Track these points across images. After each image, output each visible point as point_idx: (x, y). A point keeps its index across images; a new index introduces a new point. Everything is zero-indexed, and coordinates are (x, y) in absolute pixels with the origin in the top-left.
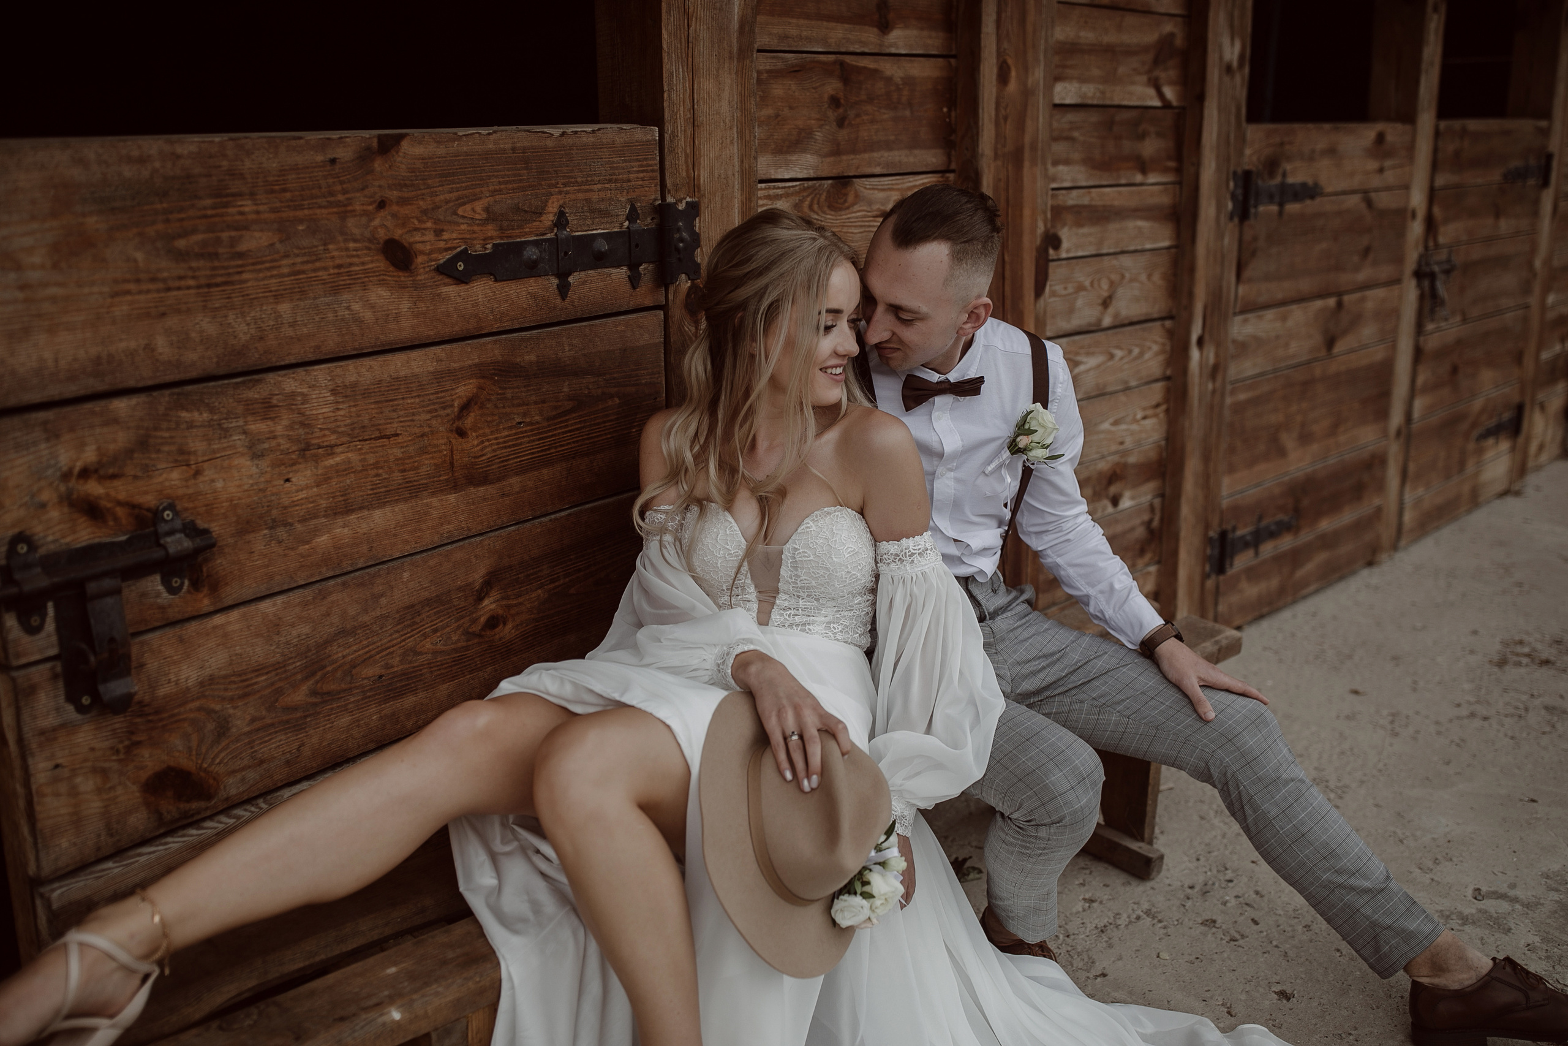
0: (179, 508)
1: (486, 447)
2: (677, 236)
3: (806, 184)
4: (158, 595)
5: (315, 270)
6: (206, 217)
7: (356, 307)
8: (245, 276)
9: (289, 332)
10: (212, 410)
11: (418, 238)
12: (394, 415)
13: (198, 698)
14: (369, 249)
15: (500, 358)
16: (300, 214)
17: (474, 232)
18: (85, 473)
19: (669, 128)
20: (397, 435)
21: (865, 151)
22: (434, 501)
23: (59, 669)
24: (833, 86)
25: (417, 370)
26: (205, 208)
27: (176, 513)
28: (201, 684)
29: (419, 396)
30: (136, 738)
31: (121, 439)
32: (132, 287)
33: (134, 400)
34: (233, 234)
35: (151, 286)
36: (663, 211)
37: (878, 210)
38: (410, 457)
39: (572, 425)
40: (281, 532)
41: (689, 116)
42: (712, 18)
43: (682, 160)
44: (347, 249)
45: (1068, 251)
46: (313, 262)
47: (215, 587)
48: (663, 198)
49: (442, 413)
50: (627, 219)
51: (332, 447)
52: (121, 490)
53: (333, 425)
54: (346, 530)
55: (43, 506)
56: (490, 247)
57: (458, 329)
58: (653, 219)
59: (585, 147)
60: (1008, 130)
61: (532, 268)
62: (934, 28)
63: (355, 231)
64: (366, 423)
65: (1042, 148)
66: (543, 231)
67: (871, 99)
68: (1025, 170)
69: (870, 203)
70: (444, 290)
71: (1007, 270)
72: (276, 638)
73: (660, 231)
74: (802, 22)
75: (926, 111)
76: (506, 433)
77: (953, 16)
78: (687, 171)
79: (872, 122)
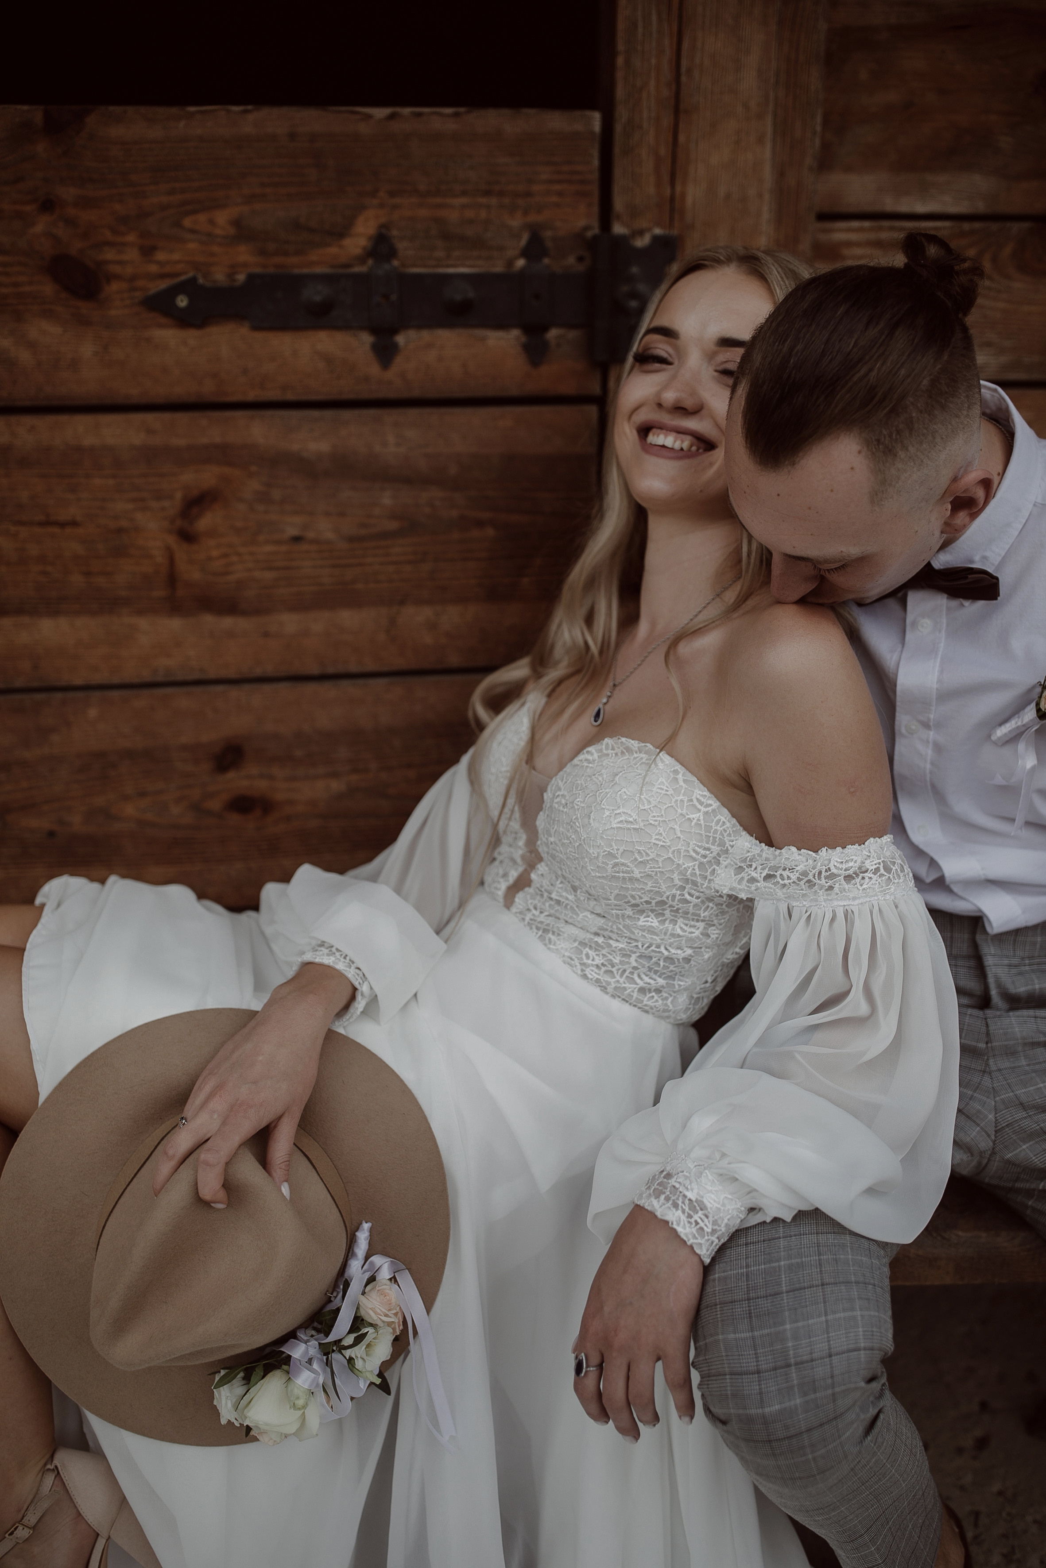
1: (233, 563)
2: (625, 288)
3: (966, 226)
12: (71, 496)
14: (26, 265)
17: (212, 255)
19: (622, 114)
20: (75, 524)
22: (143, 623)
25: (112, 442)
29: (113, 476)
36: (607, 252)
38: (97, 557)
39: (398, 554)
41: (667, 94)
43: (649, 166)
48: (606, 226)
49: (153, 504)
50: (525, 253)
56: (241, 277)
57: (182, 390)
58: (580, 259)
59: (436, 137)
61: (320, 314)
63: (4, 239)
64: (25, 501)
66: (344, 260)
70: (157, 333)
73: (590, 279)
76: (270, 548)
78: (659, 185)
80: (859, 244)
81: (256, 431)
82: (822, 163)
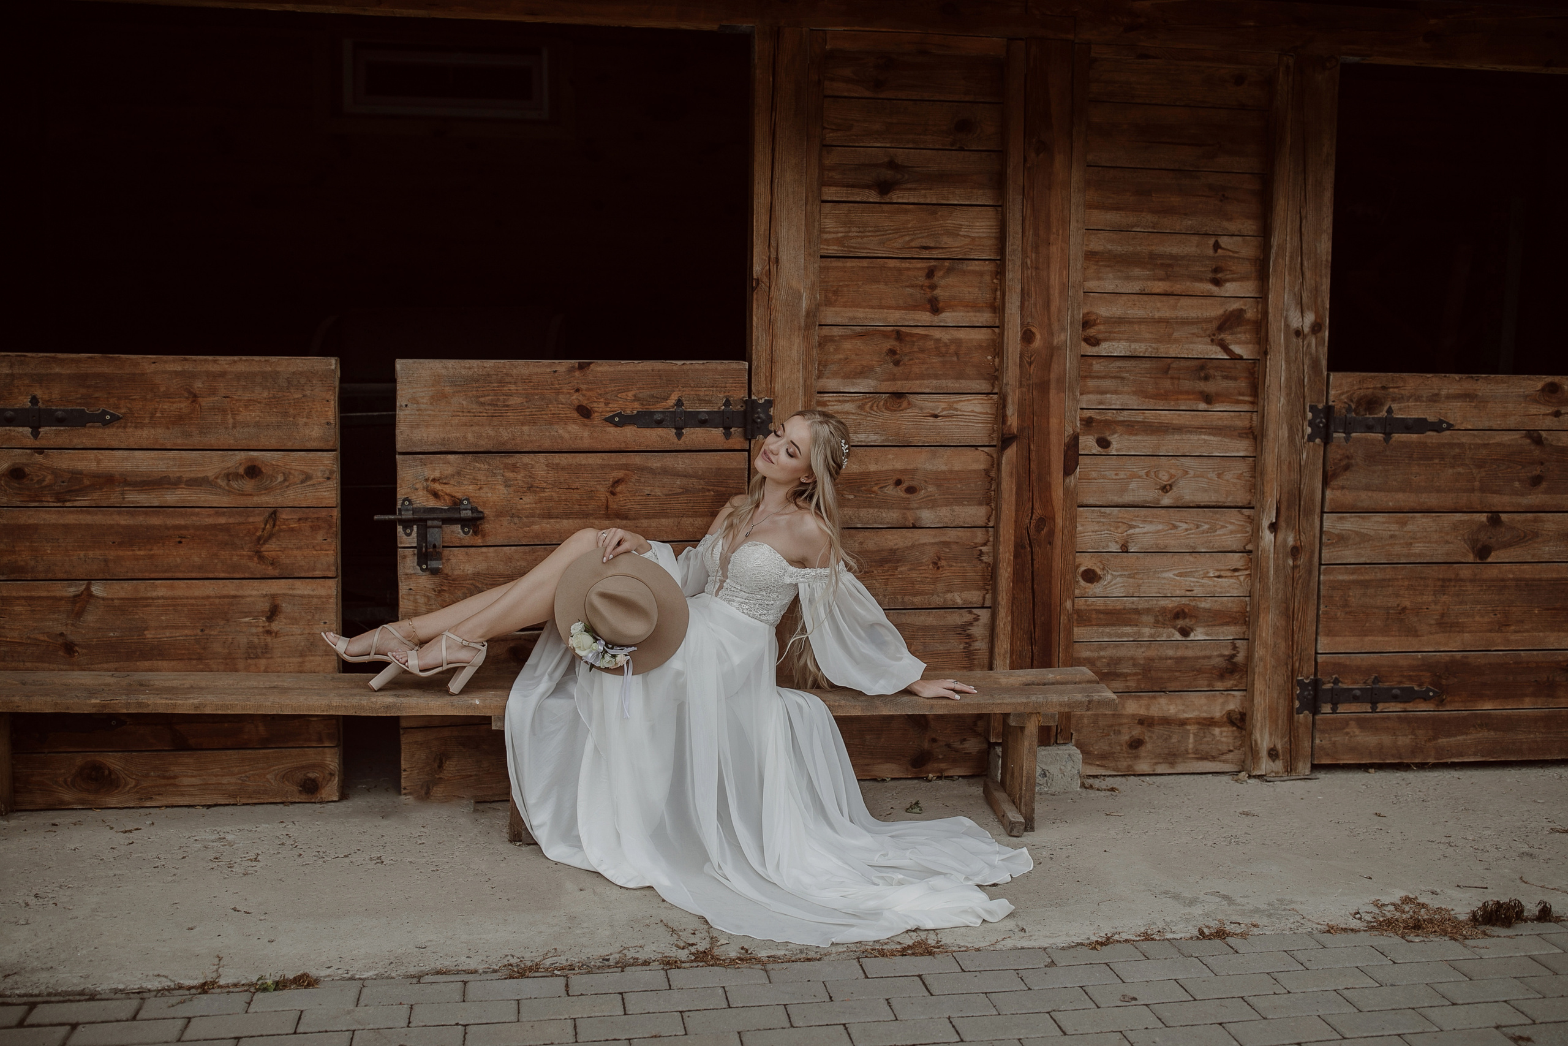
0: (471, 501)
1: (627, 502)
2: (756, 416)
3: (867, 395)
4: (459, 533)
5: (541, 415)
6: (494, 390)
7: (560, 431)
8: (508, 414)
9: (527, 438)
10: (489, 465)
12: (577, 480)
13: (471, 580)
14: (569, 408)
15: (639, 463)
17: (627, 405)
18: (434, 480)
19: (754, 363)
20: (578, 489)
21: (917, 379)
23: (416, 552)
24: (890, 343)
25: (590, 462)
26: (494, 387)
28: (474, 574)
29: (591, 474)
30: (443, 588)
31: (450, 470)
32: (460, 414)
33: (457, 456)
34: (505, 397)
35: (468, 414)
36: (750, 405)
37: (928, 413)
38: (584, 500)
39: (682, 500)
40: (516, 520)
41: (769, 357)
42: (787, 310)
43: (763, 379)
44: (558, 407)
45: (1117, 450)
46: (541, 411)
47: (484, 536)
48: (750, 396)
49: (603, 483)
50: (724, 405)
51: (544, 488)
52: (448, 489)
53: (545, 480)
54: (548, 525)
55: (417, 489)
56: (635, 412)
57: (614, 447)
58: (742, 406)
59: (697, 370)
60: (1034, 370)
61: (659, 424)
62: (979, 311)
63: (563, 400)
64: (562, 481)
65: (1069, 383)
66: (667, 407)
67: (922, 351)
68: (1051, 395)
69: (921, 409)
70: (608, 429)
71: (1033, 455)
72: (509, 564)
73: (745, 412)
74: (867, 310)
75: (971, 358)
76: (640, 498)
77: (996, 304)
78: (766, 384)
79: (923, 363)
80: (833, 401)
81: (637, 459)
82: (819, 377)
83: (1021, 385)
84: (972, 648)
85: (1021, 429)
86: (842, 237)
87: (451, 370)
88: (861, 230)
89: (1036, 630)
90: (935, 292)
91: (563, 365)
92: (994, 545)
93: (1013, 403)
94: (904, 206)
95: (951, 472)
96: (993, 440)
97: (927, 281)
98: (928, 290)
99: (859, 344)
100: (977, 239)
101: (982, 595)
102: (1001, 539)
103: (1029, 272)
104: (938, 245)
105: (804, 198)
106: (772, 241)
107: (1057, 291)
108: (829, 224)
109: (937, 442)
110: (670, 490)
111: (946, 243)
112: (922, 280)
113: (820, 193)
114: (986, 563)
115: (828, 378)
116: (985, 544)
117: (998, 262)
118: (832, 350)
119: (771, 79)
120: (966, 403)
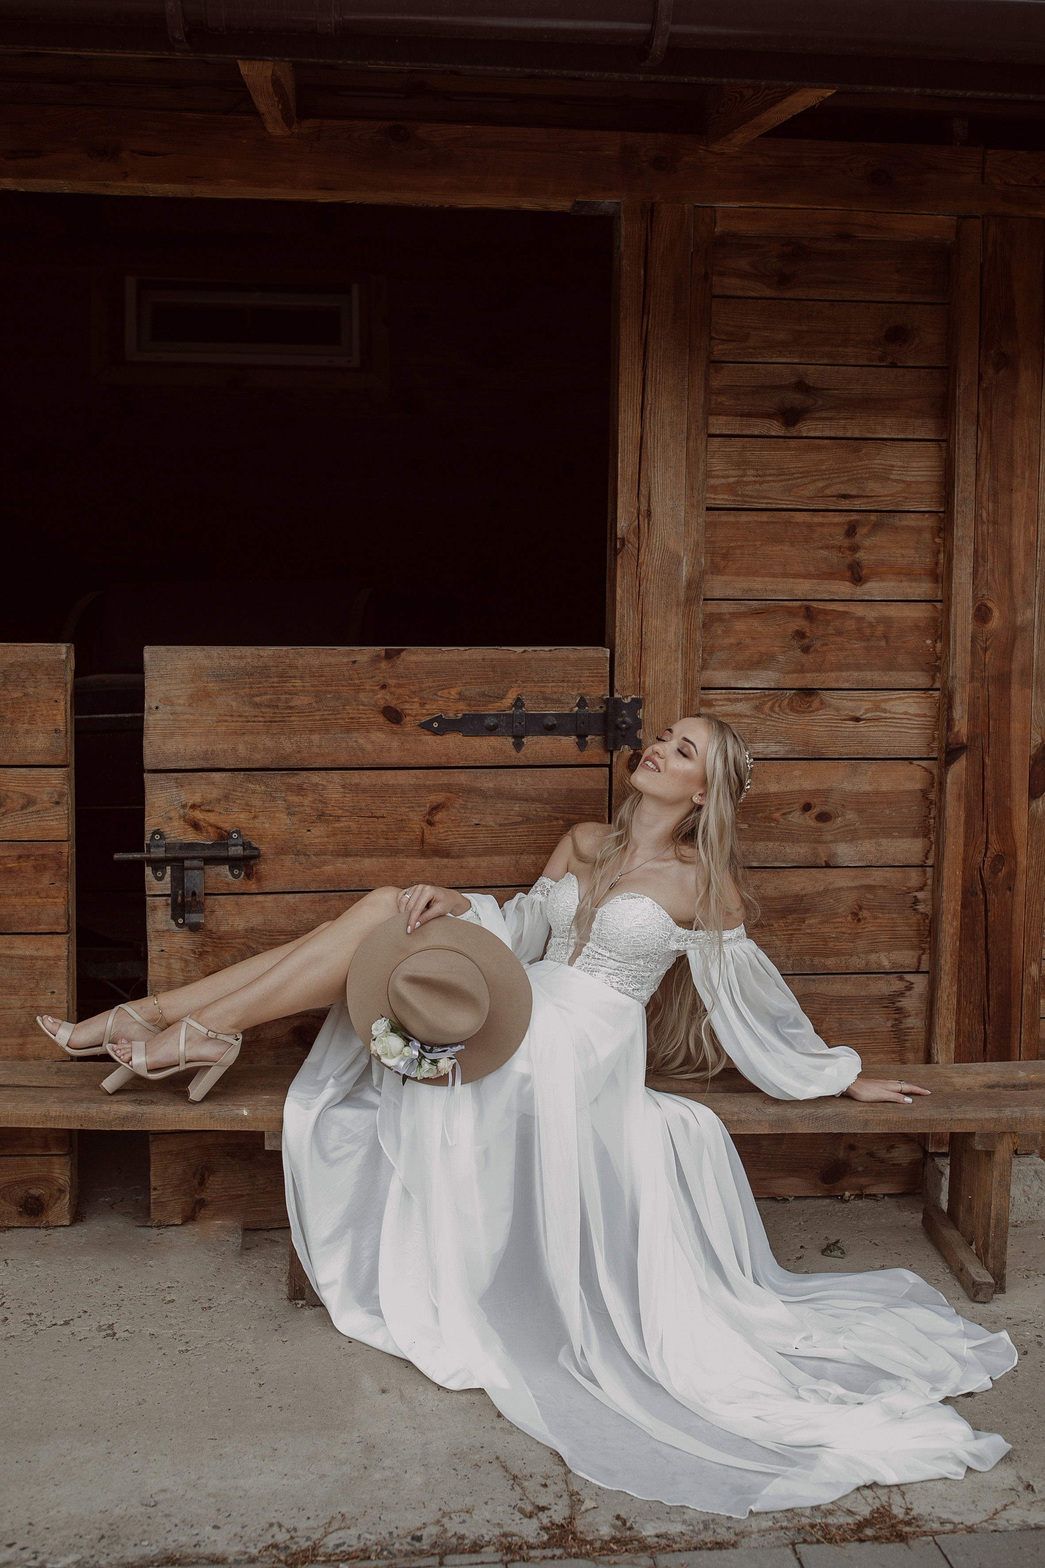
0: (242, 833)
1: (449, 835)
2: (620, 719)
3: (767, 692)
4: (226, 877)
5: (336, 719)
6: (273, 687)
7: (361, 741)
8: (292, 719)
9: (317, 750)
10: (267, 786)
11: (407, 707)
12: (383, 805)
13: (243, 938)
14: (373, 710)
15: (465, 782)
16: (329, 688)
17: (449, 706)
18: (194, 807)
19: (618, 650)
20: (384, 817)
21: (832, 671)
22: (408, 861)
23: (170, 902)
24: (798, 623)
25: (401, 782)
26: (273, 683)
27: (240, 836)
28: (247, 930)
29: (401, 797)
30: (205, 949)
31: (214, 793)
32: (228, 718)
33: (224, 774)
34: (288, 696)
35: (239, 719)
36: (612, 705)
37: (847, 715)
38: (392, 832)
39: (521, 832)
40: (302, 859)
41: (637, 642)
42: (662, 580)
43: (629, 670)
44: (358, 709)
46: (335, 714)
47: (259, 880)
48: (612, 694)
49: (417, 809)
50: (578, 705)
51: (339, 817)
52: (212, 818)
53: (341, 805)
54: (344, 866)
55: (171, 819)
56: (460, 715)
57: (432, 762)
58: (601, 707)
59: (542, 660)
60: (990, 658)
61: (492, 730)
62: (915, 580)
63: (365, 700)
64: (363, 807)
65: (1037, 676)
66: (502, 708)
67: (839, 633)
68: (1013, 691)
69: (838, 709)
70: (424, 738)
71: (989, 771)
72: (293, 917)
73: (605, 715)
74: (767, 579)
75: (904, 642)
76: (466, 829)
77: (939, 571)
78: (634, 678)
79: (841, 649)
80: (721, 700)
81: (462, 778)
82: (704, 668)
83: (972, 678)
84: (903, 1026)
85: (972, 737)
86: (734, 483)
87: (216, 660)
88: (760, 473)
89: (991, 1003)
90: (857, 555)
91: (365, 654)
92: (933, 891)
93: (962, 702)
94: (817, 441)
95: (877, 793)
96: (933, 751)
97: (846, 541)
98: (848, 552)
99: (756, 624)
100: (913, 485)
101: (917, 956)
102: (945, 883)
103: (985, 527)
104: (861, 493)
105: (685, 430)
106: (641, 488)
107: (1022, 553)
108: (718, 465)
109: (858, 753)
110: (507, 819)
111: (872, 490)
112: (840, 539)
113: (706, 425)
114: (922, 913)
115: (714, 669)
116: (921, 889)
117: (941, 515)
118: (719, 632)
119: (642, 273)
120: (897, 703)
